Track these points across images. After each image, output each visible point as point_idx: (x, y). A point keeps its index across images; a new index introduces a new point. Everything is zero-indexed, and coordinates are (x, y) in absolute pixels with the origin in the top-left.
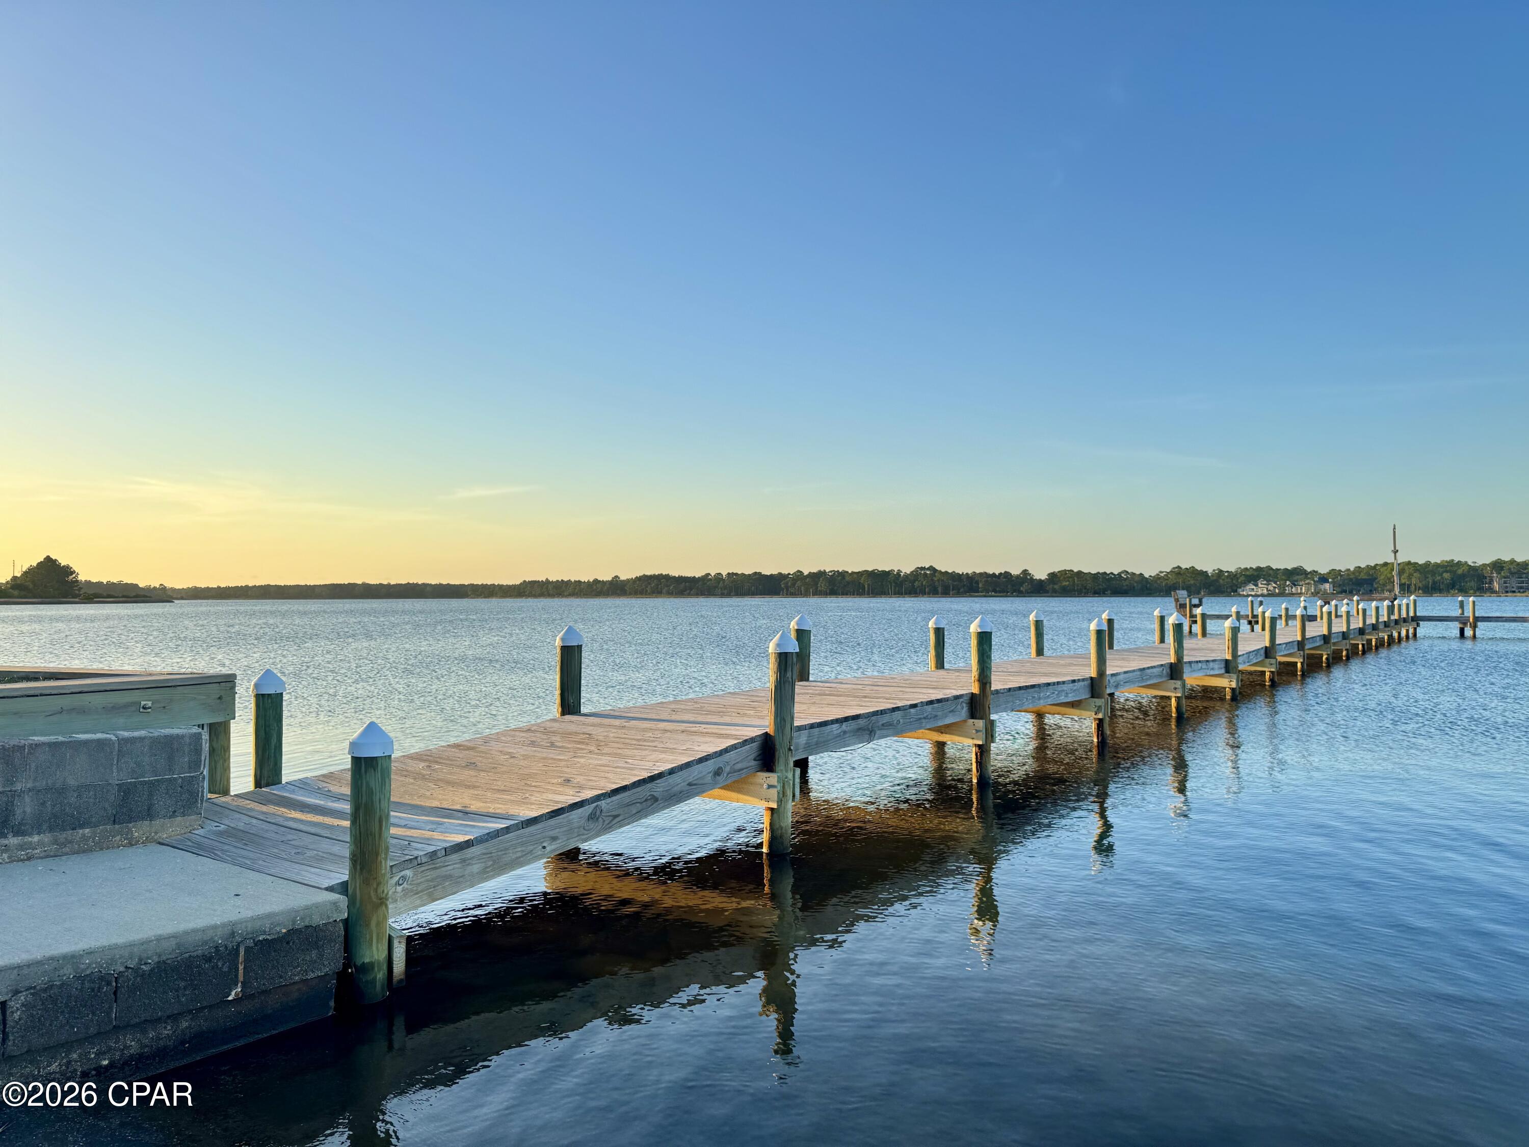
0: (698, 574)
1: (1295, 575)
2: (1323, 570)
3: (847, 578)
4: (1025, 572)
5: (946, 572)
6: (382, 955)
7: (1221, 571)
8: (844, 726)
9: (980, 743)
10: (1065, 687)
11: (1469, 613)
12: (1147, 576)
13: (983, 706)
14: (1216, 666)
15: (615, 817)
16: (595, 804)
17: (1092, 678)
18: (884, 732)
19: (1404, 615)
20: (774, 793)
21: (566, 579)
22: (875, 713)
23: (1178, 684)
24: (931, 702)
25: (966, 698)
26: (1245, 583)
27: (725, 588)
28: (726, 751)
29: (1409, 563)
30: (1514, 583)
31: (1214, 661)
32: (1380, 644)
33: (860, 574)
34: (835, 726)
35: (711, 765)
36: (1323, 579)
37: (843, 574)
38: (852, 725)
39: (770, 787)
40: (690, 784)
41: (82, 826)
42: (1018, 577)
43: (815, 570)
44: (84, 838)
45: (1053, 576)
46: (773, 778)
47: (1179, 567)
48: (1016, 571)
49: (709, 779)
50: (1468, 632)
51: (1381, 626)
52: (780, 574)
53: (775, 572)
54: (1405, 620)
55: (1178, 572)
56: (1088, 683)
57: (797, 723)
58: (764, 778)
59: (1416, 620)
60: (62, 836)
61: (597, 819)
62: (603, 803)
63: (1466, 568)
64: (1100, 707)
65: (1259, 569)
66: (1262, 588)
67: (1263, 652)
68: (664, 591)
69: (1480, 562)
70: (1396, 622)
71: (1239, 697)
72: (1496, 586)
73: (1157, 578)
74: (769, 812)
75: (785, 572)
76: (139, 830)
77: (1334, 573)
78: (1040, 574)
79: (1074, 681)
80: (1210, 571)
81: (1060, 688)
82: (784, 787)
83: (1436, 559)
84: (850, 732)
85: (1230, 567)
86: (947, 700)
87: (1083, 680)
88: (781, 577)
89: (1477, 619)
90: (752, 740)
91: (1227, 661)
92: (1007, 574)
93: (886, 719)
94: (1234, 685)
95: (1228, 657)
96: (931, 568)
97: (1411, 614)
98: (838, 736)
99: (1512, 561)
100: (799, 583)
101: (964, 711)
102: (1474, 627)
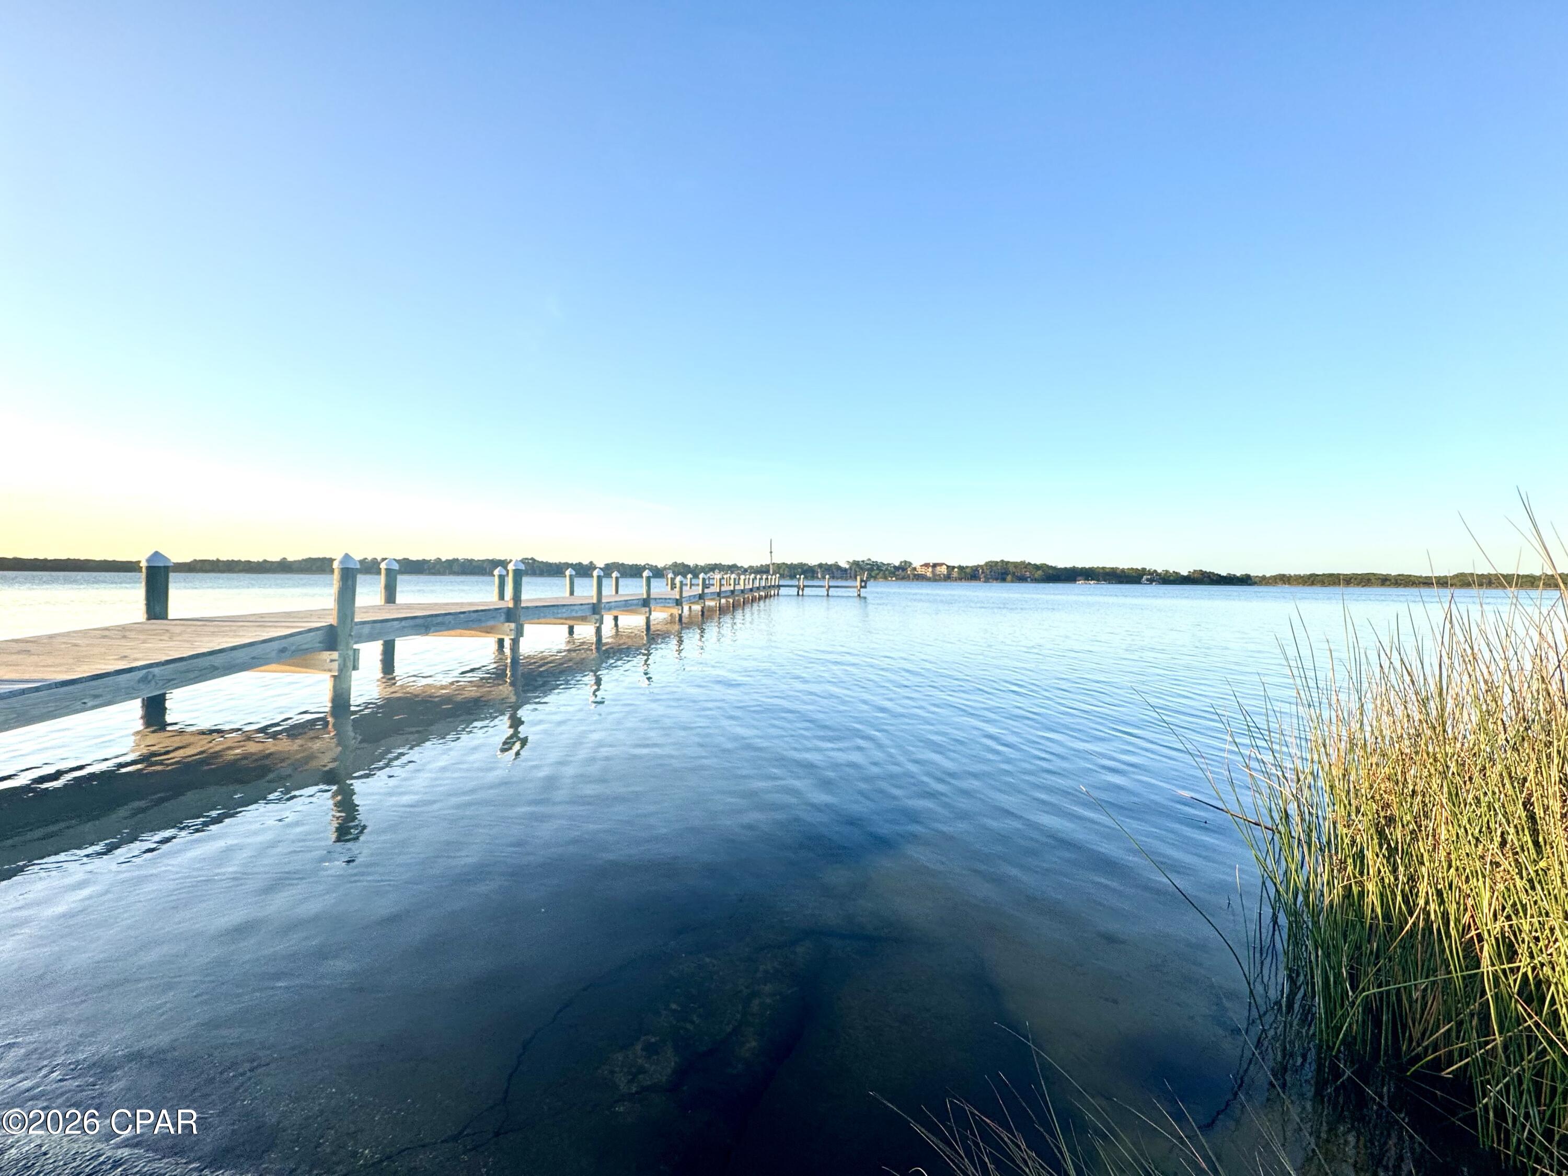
1: (731, 567)
2: (746, 566)
4: (591, 563)
5: (542, 562)
8: (403, 623)
9: (513, 637)
10: (576, 608)
11: (801, 584)
12: (659, 567)
13: (516, 615)
14: (670, 601)
15: (170, 681)
16: (147, 670)
17: (593, 604)
18: (438, 628)
19: (773, 584)
20: (335, 665)
22: (432, 616)
23: (647, 609)
24: (477, 611)
25: (505, 610)
28: (291, 635)
29: (784, 563)
31: (670, 599)
32: (760, 598)
33: (483, 561)
34: (396, 623)
35: (276, 645)
38: (411, 622)
39: (332, 661)
40: (253, 658)
43: (450, 558)
46: (335, 655)
47: (677, 563)
49: (274, 654)
50: (801, 593)
51: (761, 588)
53: (420, 558)
54: (774, 586)
55: (675, 565)
57: (356, 620)
58: (327, 655)
59: (778, 587)
61: (149, 682)
62: (156, 670)
63: (807, 567)
64: (597, 620)
67: (698, 596)
70: (769, 587)
72: (820, 576)
74: (332, 679)
75: (428, 558)
79: (582, 605)
80: (691, 565)
81: (572, 608)
82: (345, 660)
83: (795, 562)
84: (409, 627)
85: (703, 564)
86: (489, 610)
87: (588, 604)
88: (424, 562)
89: (805, 587)
90: (317, 629)
91: (677, 600)
93: (440, 619)
95: (678, 597)
96: (532, 559)
97: (777, 584)
98: (397, 629)
101: (503, 618)
102: (803, 590)
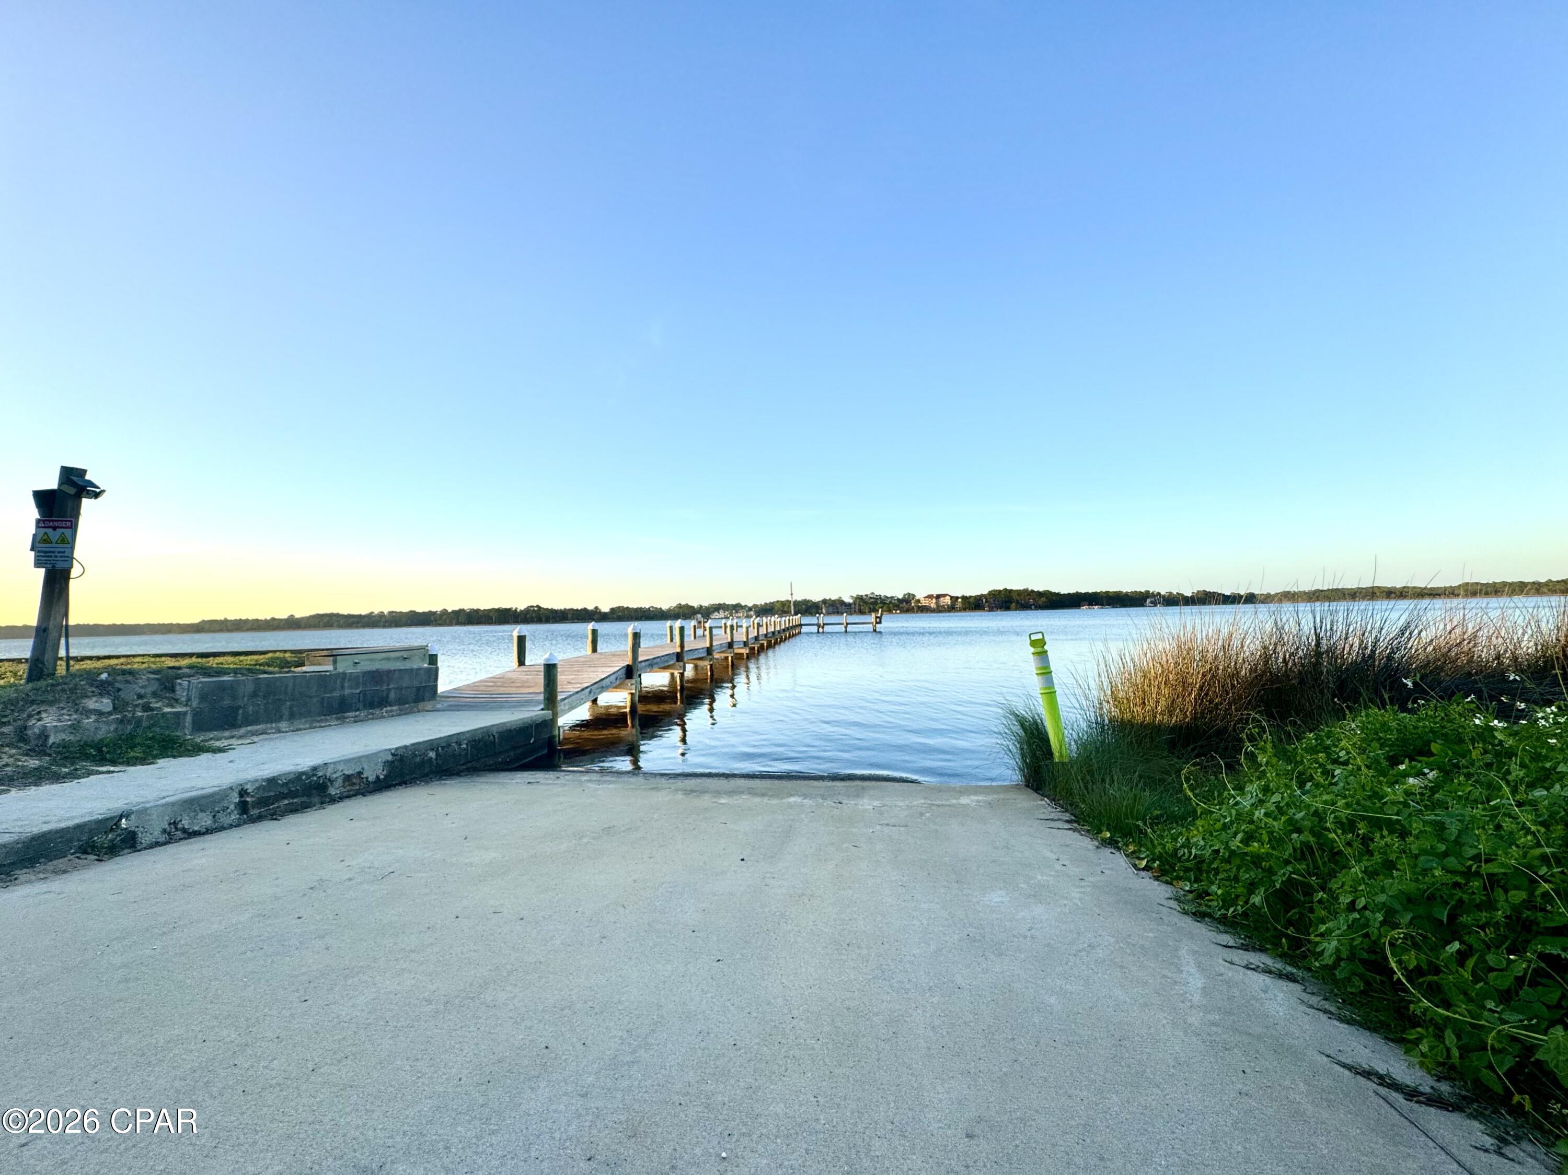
0: (364, 613)
1: (737, 608)
2: (750, 605)
3: (480, 613)
4: (596, 608)
6: (557, 733)
7: (701, 606)
9: (681, 672)
11: (821, 622)
12: (663, 609)
18: (658, 666)
19: (796, 624)
20: (633, 687)
21: (244, 618)
22: (653, 658)
23: (732, 650)
24: (670, 656)
25: (676, 654)
26: (713, 612)
27: (386, 621)
30: (831, 610)
33: (490, 611)
34: (644, 663)
36: (750, 609)
37: (478, 611)
38: (648, 663)
39: (631, 684)
40: (610, 683)
41: (406, 703)
42: (592, 610)
43: (457, 609)
44: (407, 709)
45: (612, 609)
47: (680, 604)
48: (591, 607)
49: (614, 681)
50: (821, 630)
52: (430, 612)
53: (426, 610)
54: (795, 627)
55: (680, 606)
56: (705, 650)
57: (638, 660)
59: (801, 625)
60: (401, 707)
65: (720, 604)
66: (722, 614)
68: (335, 625)
69: (817, 600)
70: (792, 627)
71: (749, 657)
72: (824, 611)
73: (669, 610)
74: (631, 695)
75: (434, 610)
76: (421, 705)
77: (755, 606)
78: (605, 609)
80: (696, 606)
82: (636, 684)
85: (706, 604)
88: (431, 613)
89: (824, 624)
92: (585, 610)
93: (658, 661)
94: (747, 652)
95: (745, 640)
97: (798, 624)
98: (645, 667)
99: (830, 599)
100: (445, 617)
101: (675, 659)
102: (823, 628)
